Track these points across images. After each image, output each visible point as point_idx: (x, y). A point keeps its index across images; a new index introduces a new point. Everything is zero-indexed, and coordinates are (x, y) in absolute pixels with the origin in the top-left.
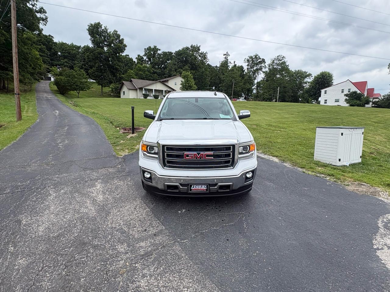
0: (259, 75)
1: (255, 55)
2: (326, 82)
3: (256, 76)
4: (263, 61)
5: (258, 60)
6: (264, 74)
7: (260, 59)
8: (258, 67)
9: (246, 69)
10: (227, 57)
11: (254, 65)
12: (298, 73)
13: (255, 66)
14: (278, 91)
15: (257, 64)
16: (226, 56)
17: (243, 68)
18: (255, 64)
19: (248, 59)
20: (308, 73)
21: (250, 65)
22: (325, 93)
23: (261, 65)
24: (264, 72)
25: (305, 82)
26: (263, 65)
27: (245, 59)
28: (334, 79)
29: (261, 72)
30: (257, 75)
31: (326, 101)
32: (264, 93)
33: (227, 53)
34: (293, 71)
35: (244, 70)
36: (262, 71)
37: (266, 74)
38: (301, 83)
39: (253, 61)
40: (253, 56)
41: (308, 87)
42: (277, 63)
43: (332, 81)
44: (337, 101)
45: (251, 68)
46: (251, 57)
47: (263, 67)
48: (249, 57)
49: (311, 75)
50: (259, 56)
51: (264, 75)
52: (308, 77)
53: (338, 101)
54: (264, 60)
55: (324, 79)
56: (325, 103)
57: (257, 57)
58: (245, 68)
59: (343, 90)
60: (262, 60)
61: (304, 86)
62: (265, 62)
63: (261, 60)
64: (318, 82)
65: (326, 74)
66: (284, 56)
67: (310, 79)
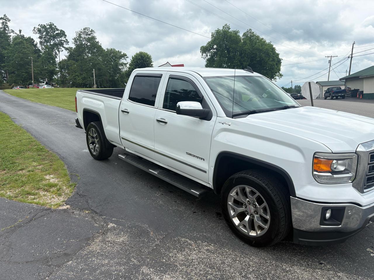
0: (60, 52)
1: (49, 24)
3: (56, 53)
4: (62, 34)
5: (55, 32)
6: (67, 51)
7: (57, 30)
8: (57, 41)
9: (39, 43)
10: (7, 23)
11: (49, 39)
12: (111, 53)
13: (51, 39)
14: (94, 75)
15: (54, 37)
16: (4, 21)
17: (34, 41)
18: (51, 36)
19: (39, 28)
20: (122, 53)
21: (44, 38)
23: (60, 39)
24: (66, 49)
25: (122, 63)
26: (63, 39)
27: (35, 28)
28: (153, 61)
29: (63, 49)
30: (58, 53)
32: (75, 76)
33: (5, 15)
34: (105, 49)
35: (35, 43)
36: (63, 47)
37: (70, 51)
38: (117, 65)
39: (47, 33)
40: (46, 25)
41: (128, 69)
42: (85, 38)
43: (152, 64)
45: (47, 41)
46: (44, 27)
47: (64, 41)
48: (41, 26)
49: (126, 55)
50: (55, 26)
51: (68, 53)
52: (123, 58)
54: (64, 32)
55: (143, 60)
57: (53, 26)
58: (37, 40)
60: (61, 32)
61: (120, 68)
62: (66, 36)
63: (59, 32)
65: (145, 55)
66: (93, 30)
67: (126, 60)
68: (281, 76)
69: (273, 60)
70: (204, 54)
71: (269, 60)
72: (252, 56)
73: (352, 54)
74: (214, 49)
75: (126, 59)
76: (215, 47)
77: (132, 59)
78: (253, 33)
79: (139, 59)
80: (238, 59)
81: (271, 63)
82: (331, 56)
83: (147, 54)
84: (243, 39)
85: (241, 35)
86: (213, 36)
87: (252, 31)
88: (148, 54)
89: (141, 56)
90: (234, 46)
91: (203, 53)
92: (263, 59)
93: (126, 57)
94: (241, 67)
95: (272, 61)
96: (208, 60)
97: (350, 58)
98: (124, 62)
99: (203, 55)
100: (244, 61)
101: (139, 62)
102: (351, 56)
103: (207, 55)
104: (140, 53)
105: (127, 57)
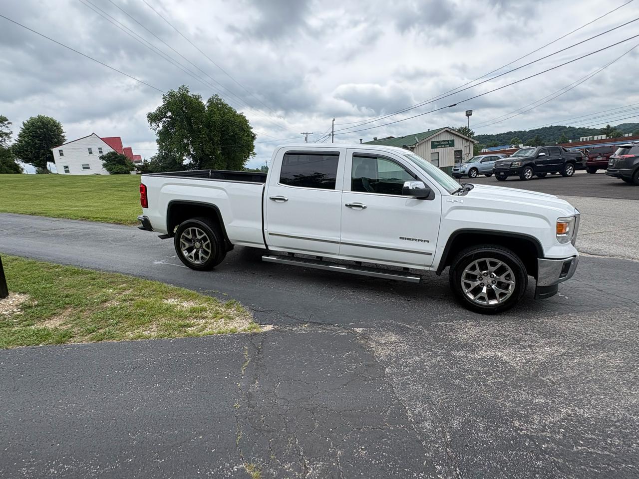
2: (53, 135)
22: (62, 154)
28: (64, 131)
31: (67, 169)
43: (62, 134)
44: (86, 167)
49: (7, 120)
53: (89, 168)
55: (47, 129)
56: (67, 171)
59: (90, 149)
64: (38, 135)
65: (49, 122)
67: (7, 127)
68: (255, 154)
69: (248, 135)
70: (154, 124)
71: (243, 135)
72: (223, 129)
73: (333, 132)
74: (167, 117)
75: (8, 125)
76: (169, 114)
77: (23, 127)
78: (221, 100)
79: (39, 127)
80: (206, 132)
81: (246, 138)
82: (307, 133)
83: (52, 119)
84: (208, 107)
85: (205, 102)
86: (166, 100)
87: (219, 97)
88: (55, 118)
89: (43, 123)
90: (197, 115)
91: (151, 122)
92: (236, 134)
93: (6, 122)
94: (211, 143)
95: (246, 136)
96: (160, 133)
97: (332, 136)
98: (3, 131)
99: (151, 125)
100: (215, 135)
101: (39, 132)
102: (332, 134)
103: (158, 126)
104: (39, 117)
105: (9, 123)
